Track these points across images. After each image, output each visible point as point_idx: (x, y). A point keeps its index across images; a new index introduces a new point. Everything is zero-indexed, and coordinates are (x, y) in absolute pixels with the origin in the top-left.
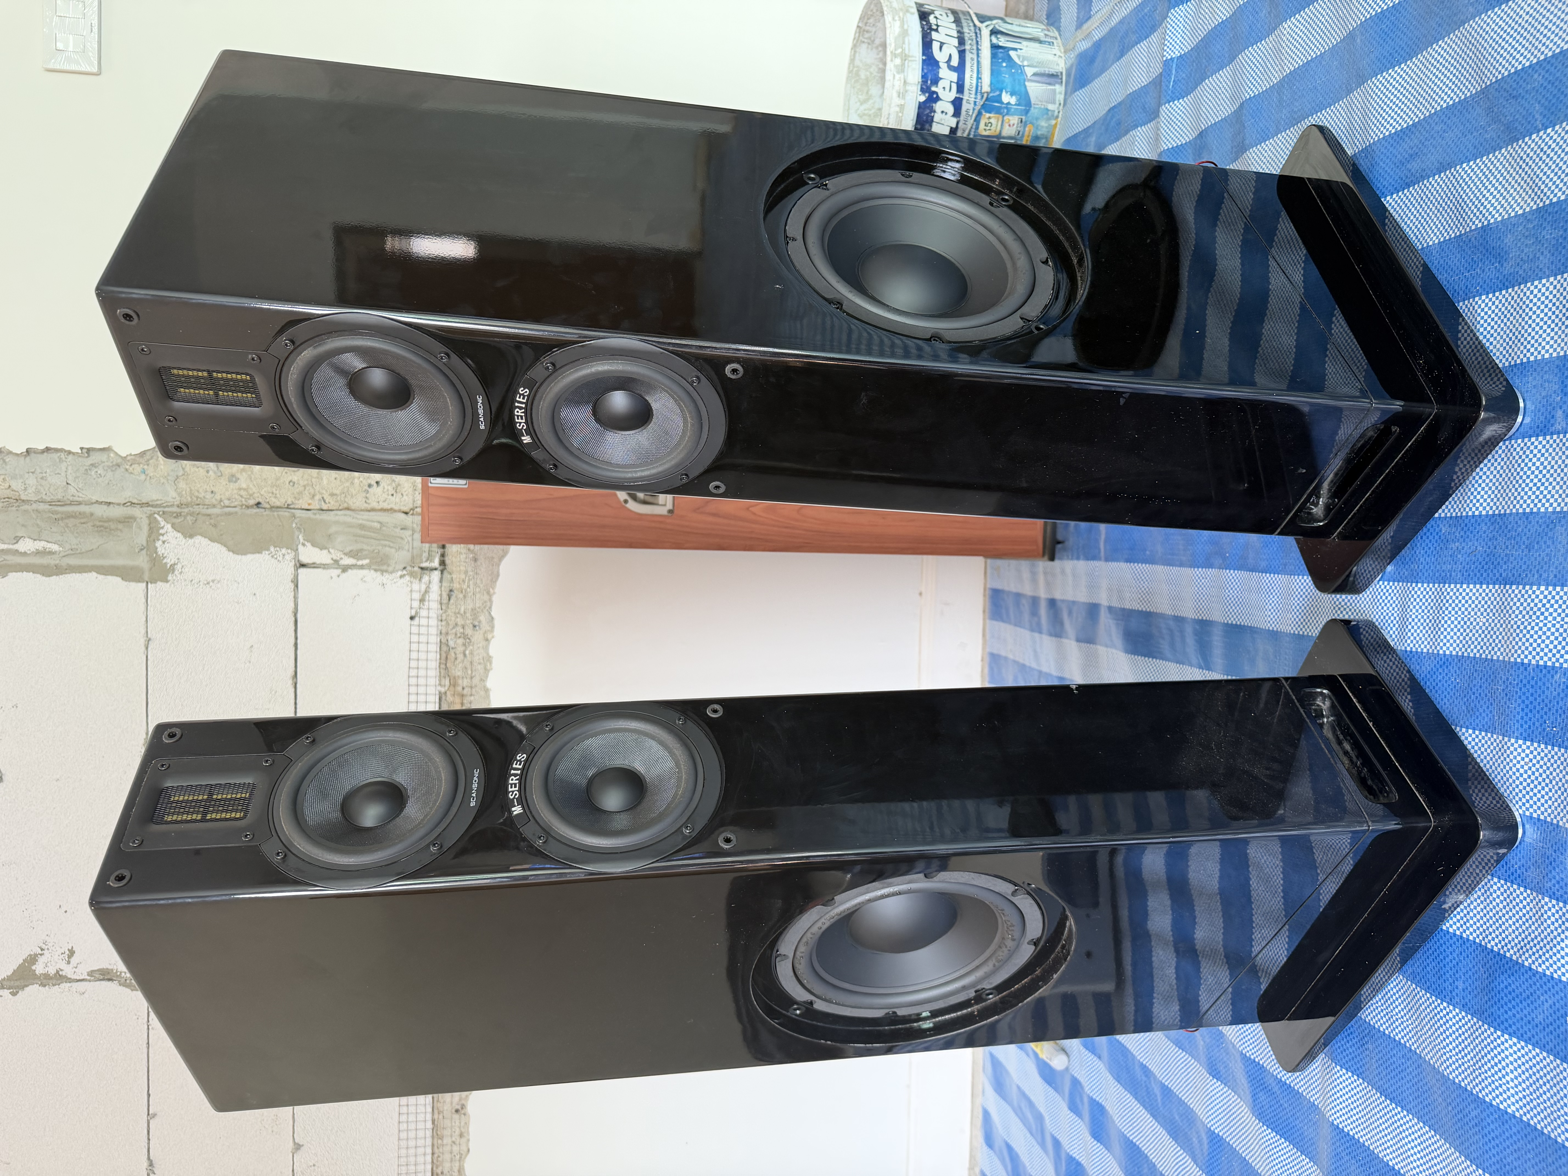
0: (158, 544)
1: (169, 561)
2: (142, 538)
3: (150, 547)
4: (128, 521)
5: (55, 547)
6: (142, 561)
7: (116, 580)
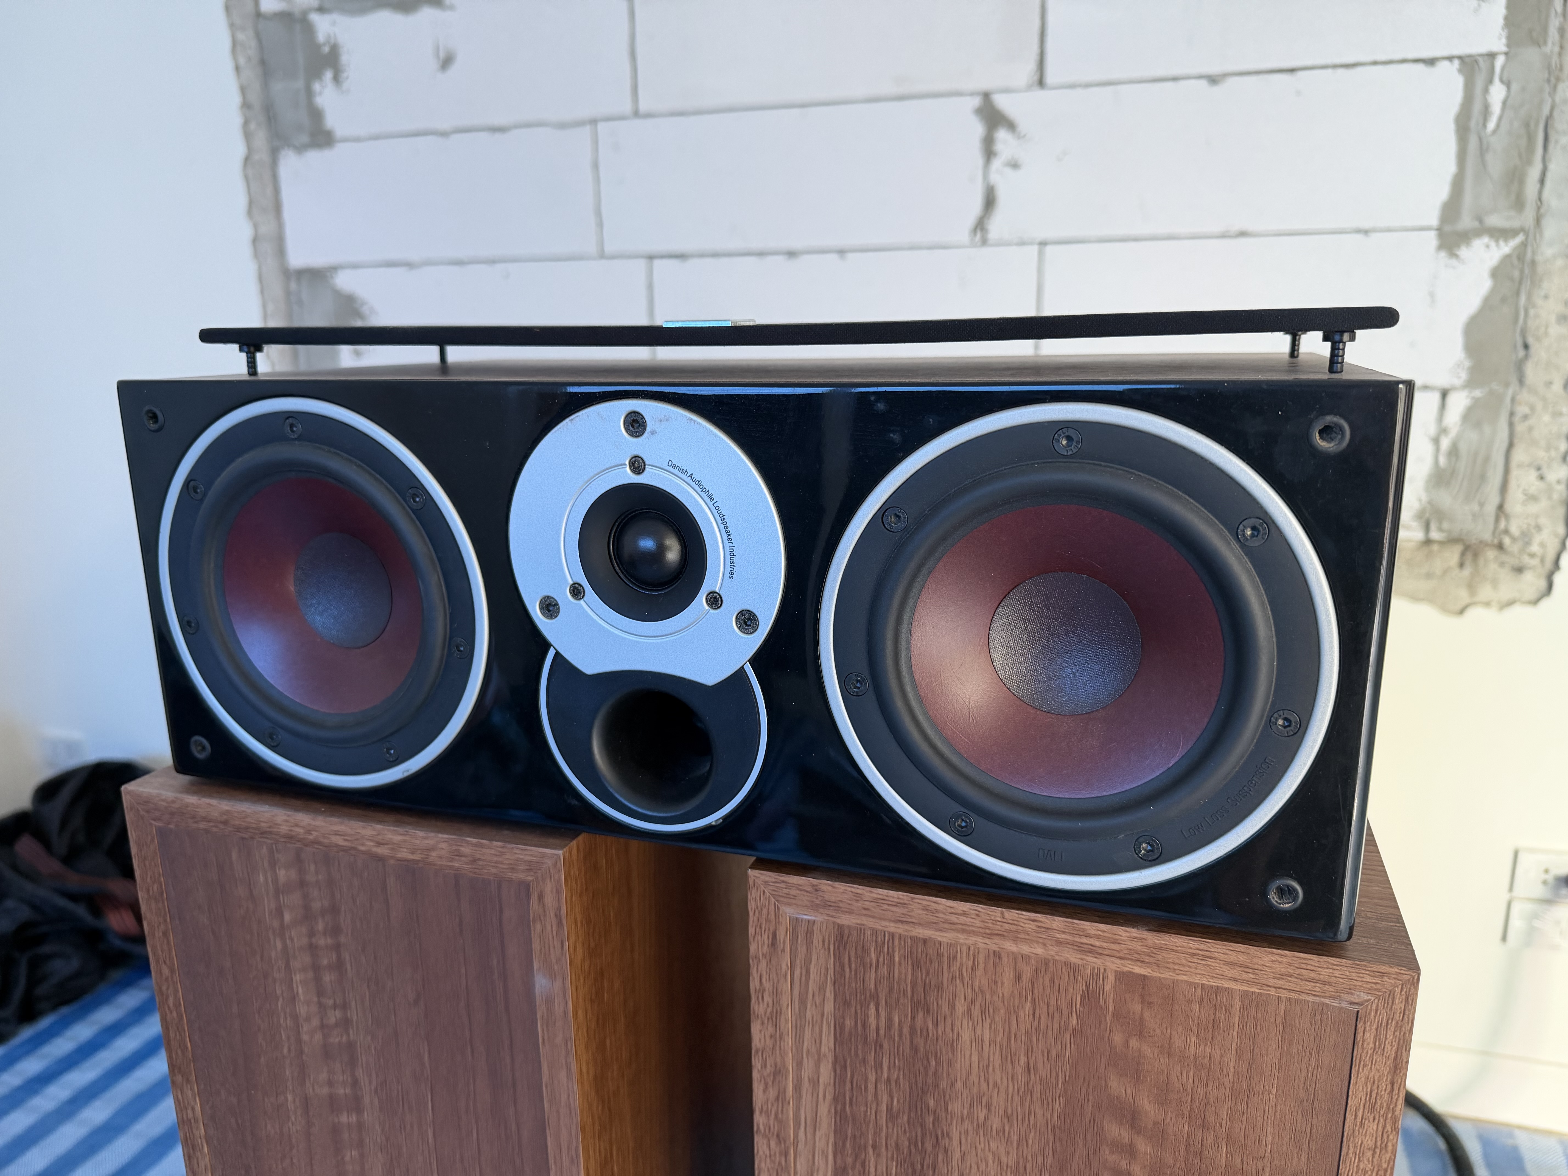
0: (1486, 239)
1: (1463, 252)
2: (1494, 220)
3: (1483, 230)
4: (1519, 204)
5: (1491, 125)
6: (1466, 222)
7: (1443, 193)
